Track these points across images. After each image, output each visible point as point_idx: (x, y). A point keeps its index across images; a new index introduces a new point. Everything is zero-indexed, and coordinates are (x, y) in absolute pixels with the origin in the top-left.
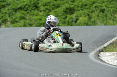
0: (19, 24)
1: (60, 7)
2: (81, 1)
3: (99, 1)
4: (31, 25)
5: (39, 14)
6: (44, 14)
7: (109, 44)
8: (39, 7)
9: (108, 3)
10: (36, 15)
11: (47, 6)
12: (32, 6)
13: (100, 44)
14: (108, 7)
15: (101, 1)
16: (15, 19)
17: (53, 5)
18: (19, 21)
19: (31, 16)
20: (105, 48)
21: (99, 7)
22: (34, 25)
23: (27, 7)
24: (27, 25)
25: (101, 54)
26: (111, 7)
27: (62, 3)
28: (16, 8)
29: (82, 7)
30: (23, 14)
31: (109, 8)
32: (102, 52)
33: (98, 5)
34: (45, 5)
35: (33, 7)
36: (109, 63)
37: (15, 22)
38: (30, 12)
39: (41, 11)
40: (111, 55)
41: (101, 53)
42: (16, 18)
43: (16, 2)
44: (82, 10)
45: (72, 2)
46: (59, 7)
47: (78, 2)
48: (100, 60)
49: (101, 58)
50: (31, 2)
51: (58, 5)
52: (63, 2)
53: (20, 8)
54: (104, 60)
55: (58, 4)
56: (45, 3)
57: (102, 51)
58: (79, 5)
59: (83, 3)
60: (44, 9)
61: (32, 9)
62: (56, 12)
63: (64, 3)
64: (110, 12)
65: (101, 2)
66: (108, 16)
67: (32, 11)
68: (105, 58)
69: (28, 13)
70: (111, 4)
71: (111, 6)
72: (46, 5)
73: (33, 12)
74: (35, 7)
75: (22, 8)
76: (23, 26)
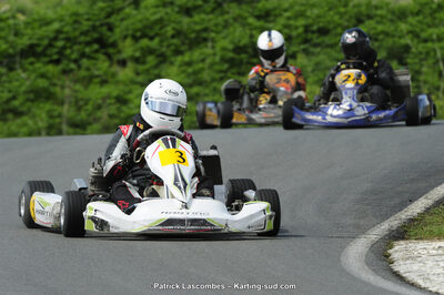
0: (25, 124)
1: (210, 44)
2: (302, 14)
3: (379, 12)
4: (79, 127)
5: (114, 75)
6: (138, 74)
7: (430, 202)
8: (114, 45)
9: (420, 18)
10: (104, 82)
11: (152, 38)
12: (82, 39)
13: (393, 203)
14: (424, 35)
15: (393, 13)
16: (8, 101)
17: (178, 34)
18: (24, 109)
19: (78, 87)
20: (412, 220)
21: (381, 37)
22: (96, 126)
23: (60, 44)
24: (65, 127)
25: (398, 250)
26: (434, 37)
27: (216, 25)
28: (11, 51)
29: (306, 41)
30: (43, 76)
31: (426, 41)
32: (402, 242)
33: (380, 28)
34: (138, 34)
35: (88, 44)
36: (434, 289)
37: (10, 116)
38: (73, 66)
39: (123, 63)
40: (440, 252)
41: (396, 243)
42: (14, 98)
43: (11, 22)
44: (306, 52)
45: (258, 17)
46: (205, 40)
47: (289, 18)
48: (394, 279)
49: (396, 268)
50: (76, 22)
51: (198, 32)
52: (220, 20)
53: (31, 52)
54: (411, 277)
55: (198, 27)
56: (139, 26)
57: (401, 234)
58: (294, 33)
59: (310, 21)
60: (138, 54)
61: (83, 55)
62: (189, 64)
63: (226, 25)
64: (431, 61)
65: (389, 16)
66: (422, 78)
67: (85, 62)
68: (416, 267)
69: (65, 72)
70: (437, 21)
71: (434, 32)
72: (144, 36)
73: (88, 69)
74: (96, 46)
75: (39, 49)
76: (43, 133)
